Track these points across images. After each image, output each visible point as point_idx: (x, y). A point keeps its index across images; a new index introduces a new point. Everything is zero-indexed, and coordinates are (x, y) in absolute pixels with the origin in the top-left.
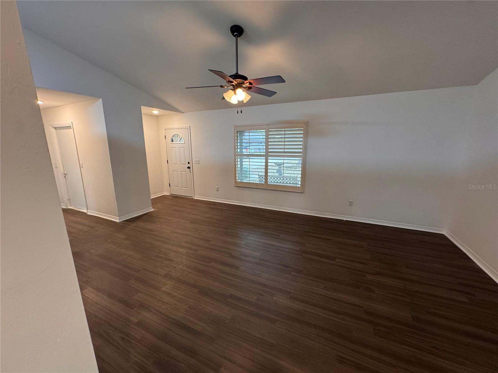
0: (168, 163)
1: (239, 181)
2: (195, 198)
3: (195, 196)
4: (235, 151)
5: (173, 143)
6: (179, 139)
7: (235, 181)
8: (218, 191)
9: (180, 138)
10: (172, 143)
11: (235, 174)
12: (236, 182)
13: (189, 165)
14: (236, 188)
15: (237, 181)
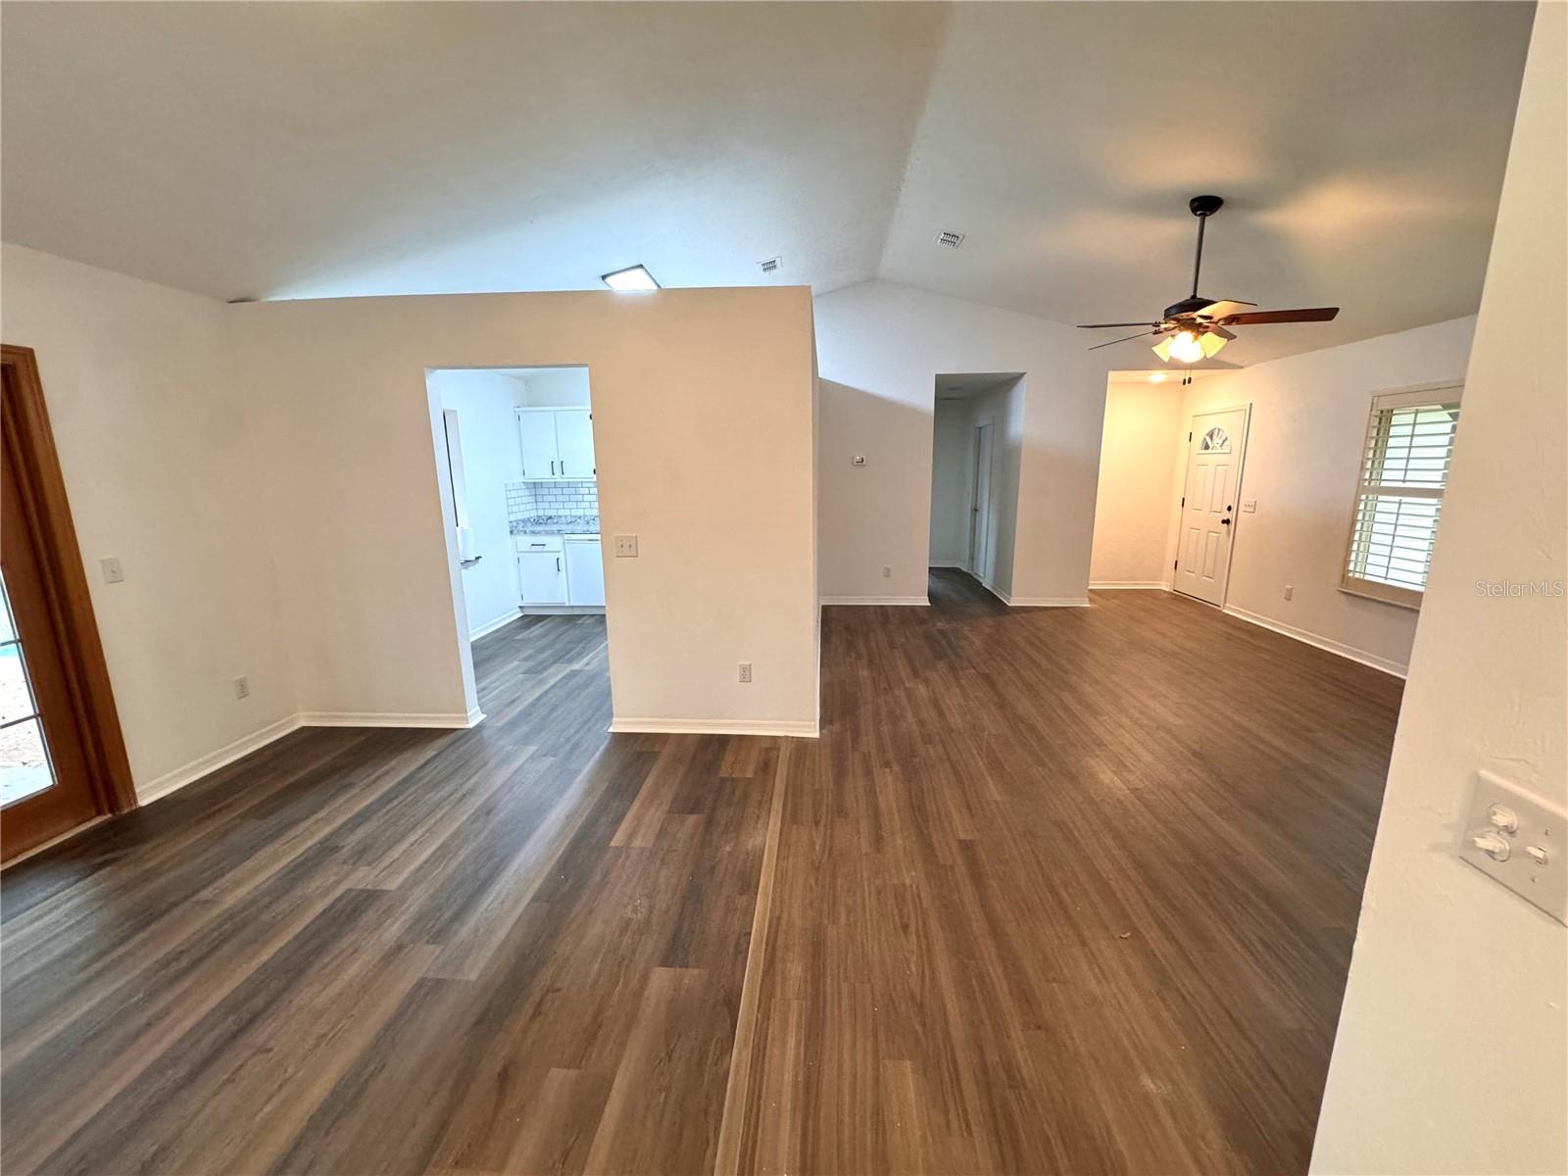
0: (1183, 505)
1: (1357, 575)
2: (1225, 611)
3: (1227, 605)
4: (1360, 476)
5: (1209, 451)
6: (1220, 442)
7: (1343, 576)
8: (1289, 600)
9: (1224, 438)
10: (1206, 451)
11: (1349, 552)
12: (1344, 578)
13: (1226, 515)
14: (1343, 598)
15: (1351, 575)
